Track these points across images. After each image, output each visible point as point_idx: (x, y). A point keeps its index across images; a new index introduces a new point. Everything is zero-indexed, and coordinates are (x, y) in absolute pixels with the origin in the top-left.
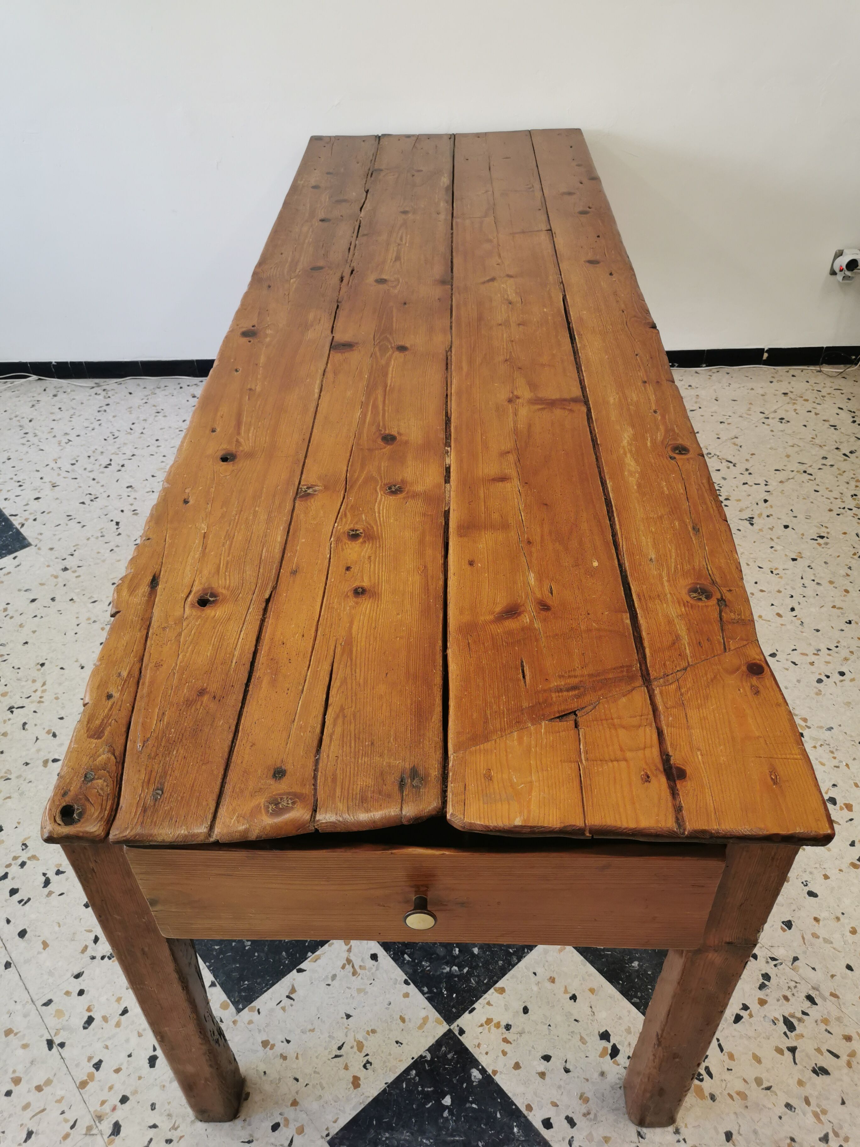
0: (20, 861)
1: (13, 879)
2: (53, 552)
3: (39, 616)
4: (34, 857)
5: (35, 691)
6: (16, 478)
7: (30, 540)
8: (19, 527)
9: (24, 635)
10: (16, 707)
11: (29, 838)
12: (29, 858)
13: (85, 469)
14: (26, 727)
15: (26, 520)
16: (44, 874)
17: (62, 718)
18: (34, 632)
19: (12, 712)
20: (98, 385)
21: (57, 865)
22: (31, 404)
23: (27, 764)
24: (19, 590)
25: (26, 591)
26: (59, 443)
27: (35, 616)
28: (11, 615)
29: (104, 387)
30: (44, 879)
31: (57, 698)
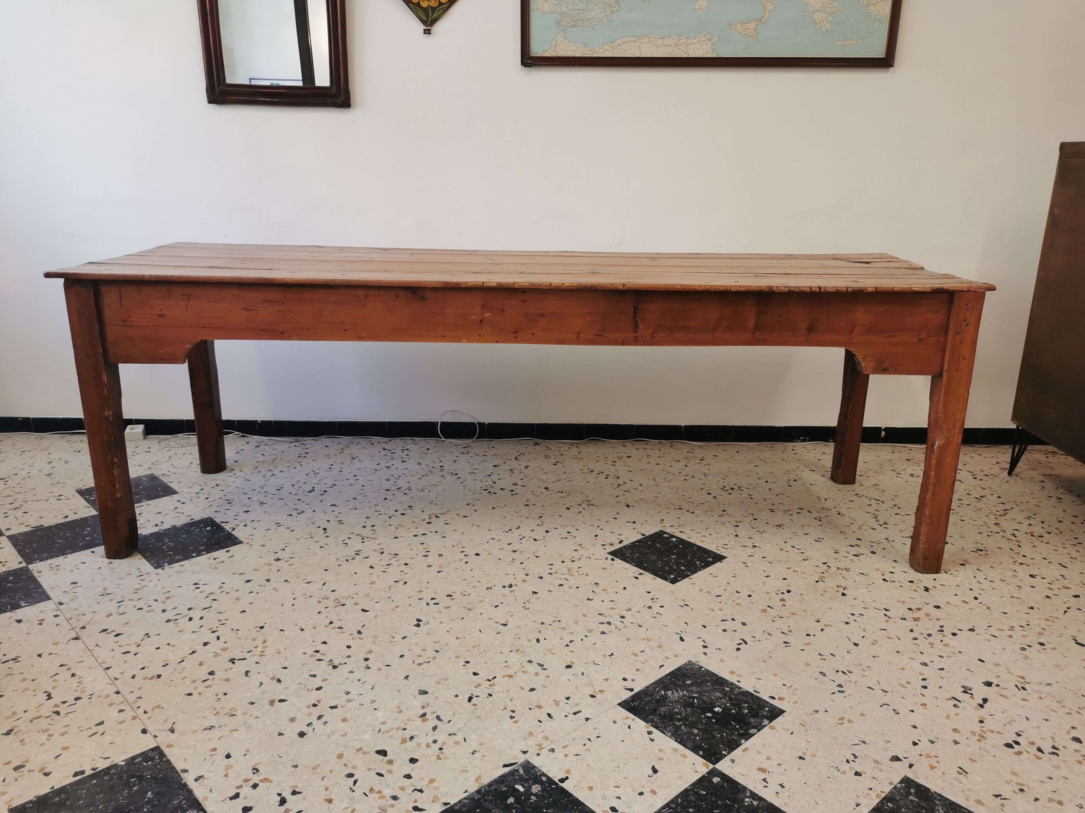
0: (251, 783)
1: (245, 798)
2: (265, 547)
3: (255, 592)
4: (266, 780)
5: (256, 647)
6: (224, 498)
7: (242, 539)
8: (230, 530)
9: (243, 605)
10: (237, 659)
11: (260, 763)
12: (261, 781)
13: (290, 493)
14: (249, 674)
15: (237, 525)
16: (279, 795)
17: (286, 668)
18: (251, 604)
19: (234, 663)
20: (297, 441)
21: (292, 787)
22: (235, 452)
23: (252, 703)
24: (234, 574)
25: (241, 574)
26: (264, 476)
27: (252, 592)
28: (227, 591)
29: (302, 442)
30: (279, 798)
31: (279, 653)
